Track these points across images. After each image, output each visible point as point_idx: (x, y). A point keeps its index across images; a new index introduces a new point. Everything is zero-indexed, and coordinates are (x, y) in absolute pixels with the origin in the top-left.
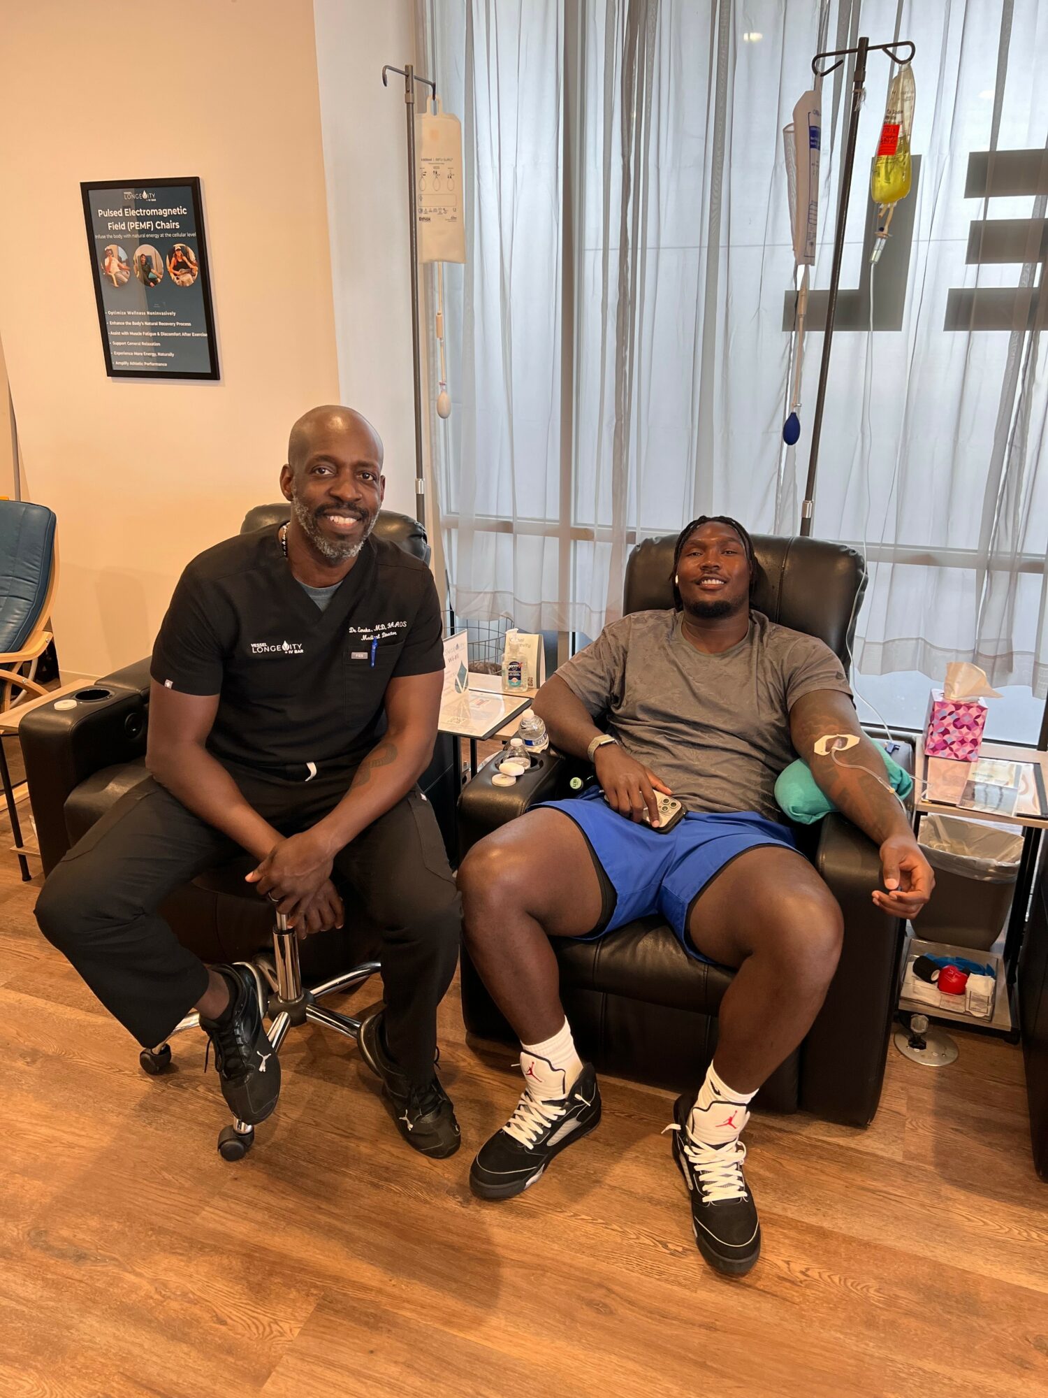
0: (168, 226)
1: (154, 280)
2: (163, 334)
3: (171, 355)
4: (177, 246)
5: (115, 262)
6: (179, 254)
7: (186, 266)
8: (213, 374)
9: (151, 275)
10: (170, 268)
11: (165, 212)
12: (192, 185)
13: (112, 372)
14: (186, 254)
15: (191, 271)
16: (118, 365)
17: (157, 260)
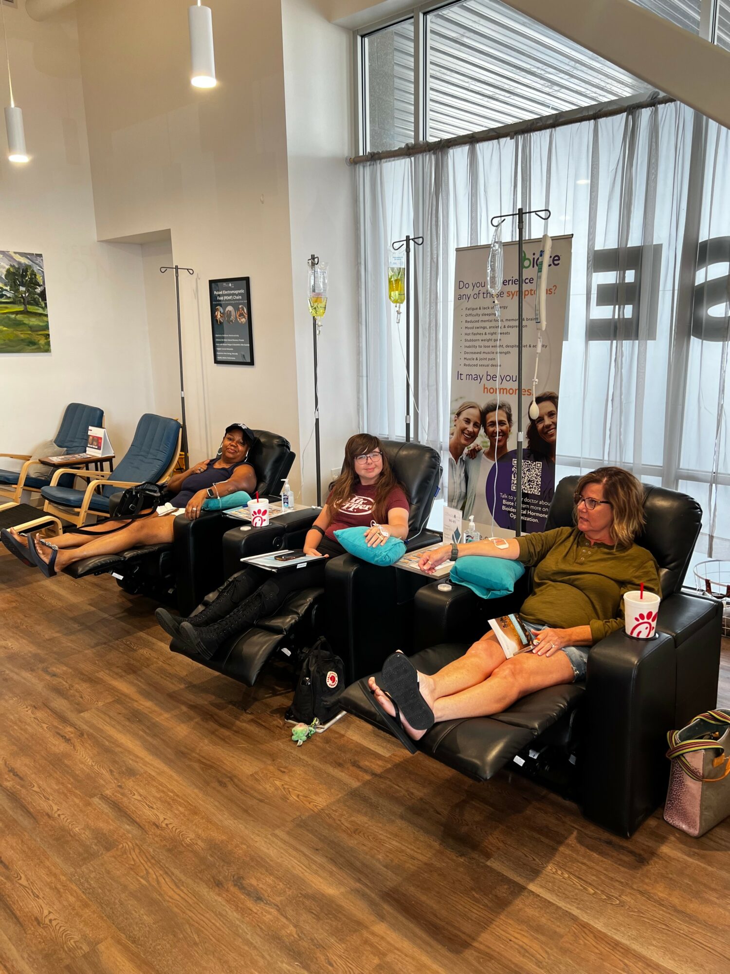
0: (238, 298)
1: (232, 321)
2: (234, 345)
3: (237, 354)
4: (240, 306)
5: (219, 313)
6: (241, 309)
7: (243, 315)
8: (252, 363)
9: (231, 319)
10: (237, 316)
11: (237, 292)
12: (247, 280)
13: (217, 362)
14: (243, 310)
15: (245, 317)
16: (219, 358)
17: (233, 313)
